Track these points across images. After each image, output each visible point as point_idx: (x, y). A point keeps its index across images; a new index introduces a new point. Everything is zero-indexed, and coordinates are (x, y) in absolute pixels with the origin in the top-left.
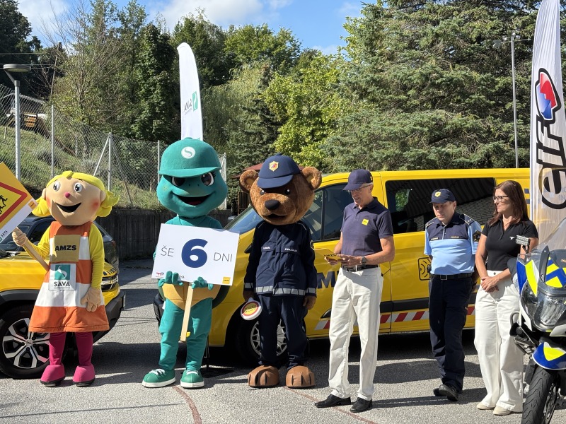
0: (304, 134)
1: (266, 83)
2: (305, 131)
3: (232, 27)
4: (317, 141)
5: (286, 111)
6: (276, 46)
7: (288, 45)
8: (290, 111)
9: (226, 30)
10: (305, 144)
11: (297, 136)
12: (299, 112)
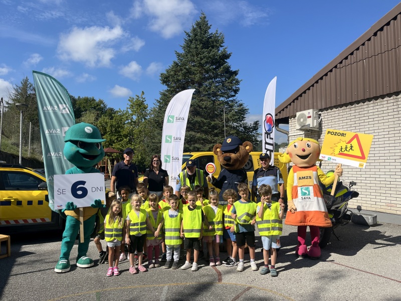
0: (114, 139)
1: (97, 119)
2: (114, 138)
3: (79, 97)
4: (119, 142)
5: (106, 130)
6: (97, 106)
7: (102, 105)
8: (108, 130)
9: (76, 97)
10: (115, 143)
11: (110, 139)
12: (111, 131)
